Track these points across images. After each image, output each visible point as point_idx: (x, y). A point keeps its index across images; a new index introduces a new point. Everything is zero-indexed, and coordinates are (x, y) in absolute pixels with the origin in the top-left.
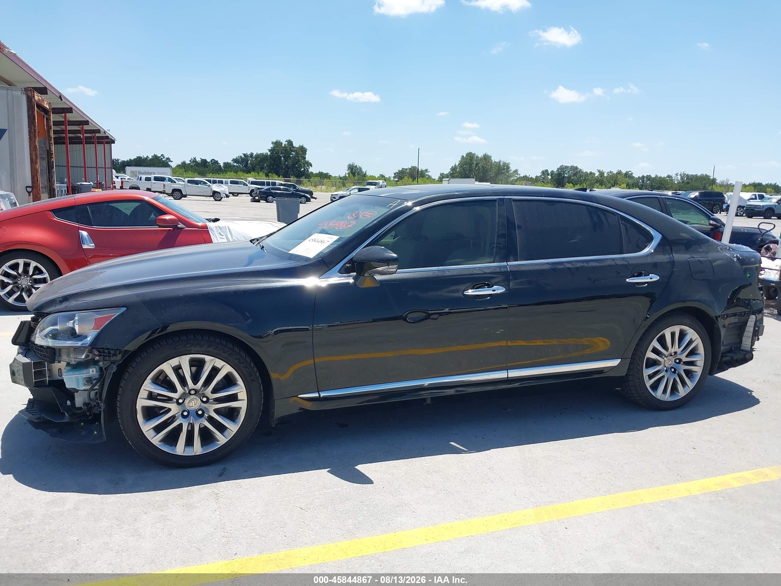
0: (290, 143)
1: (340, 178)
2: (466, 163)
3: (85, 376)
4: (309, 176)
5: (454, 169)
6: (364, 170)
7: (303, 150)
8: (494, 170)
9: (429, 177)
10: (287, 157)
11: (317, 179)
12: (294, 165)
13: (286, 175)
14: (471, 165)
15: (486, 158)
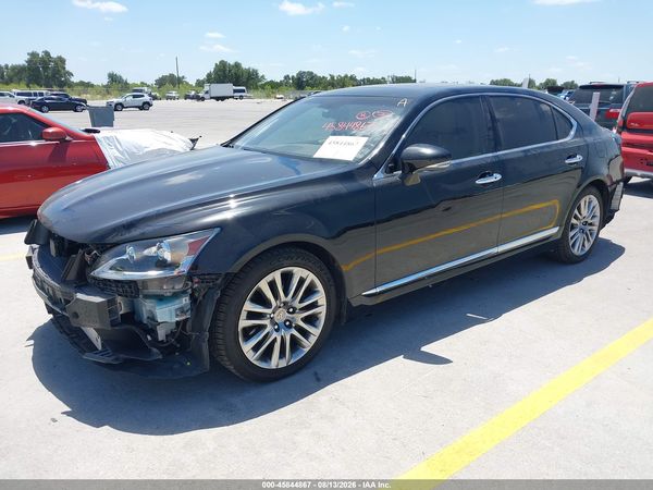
0: (47, 54)
1: (104, 86)
2: (220, 70)
3: (177, 306)
4: (71, 85)
5: (209, 75)
6: (124, 78)
7: (62, 61)
8: (245, 75)
9: (187, 83)
10: (46, 68)
11: (80, 88)
12: (54, 76)
13: (48, 85)
14: (224, 71)
15: (237, 65)
